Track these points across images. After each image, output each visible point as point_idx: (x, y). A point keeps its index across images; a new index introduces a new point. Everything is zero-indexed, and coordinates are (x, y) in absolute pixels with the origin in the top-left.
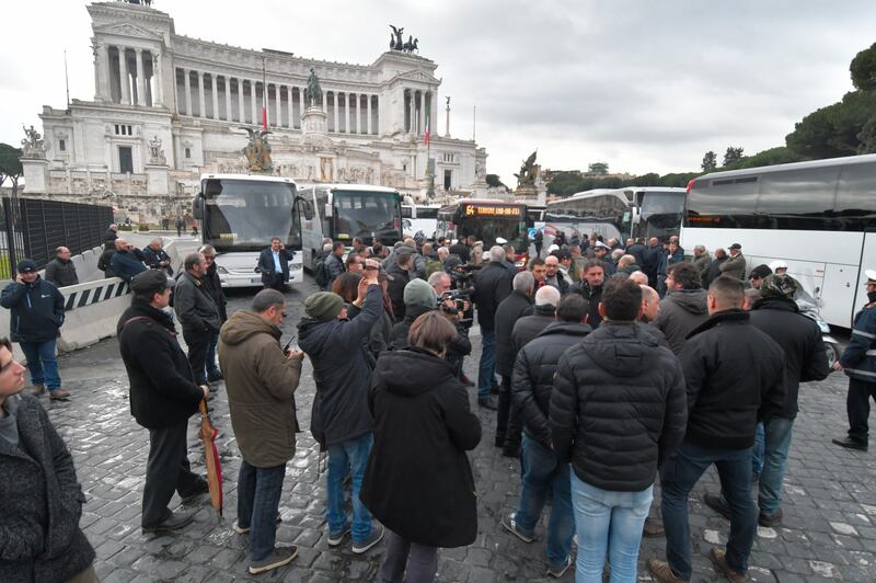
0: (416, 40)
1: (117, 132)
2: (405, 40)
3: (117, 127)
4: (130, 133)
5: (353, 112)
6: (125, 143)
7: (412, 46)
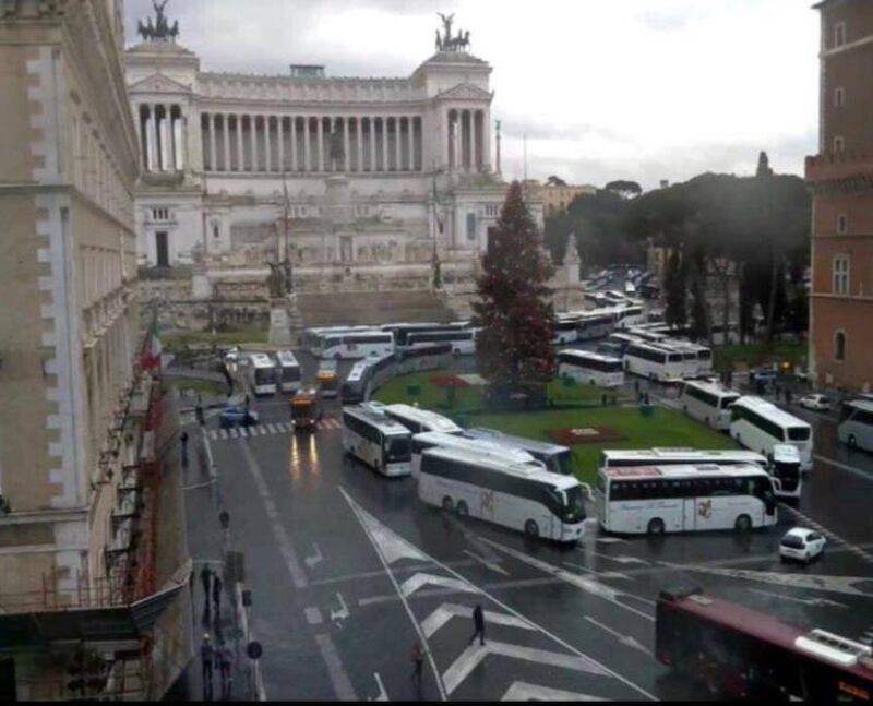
0: (467, 34)
1: (155, 217)
2: (454, 34)
3: (155, 212)
4: (166, 217)
5: (392, 139)
6: (161, 228)
7: (463, 41)
